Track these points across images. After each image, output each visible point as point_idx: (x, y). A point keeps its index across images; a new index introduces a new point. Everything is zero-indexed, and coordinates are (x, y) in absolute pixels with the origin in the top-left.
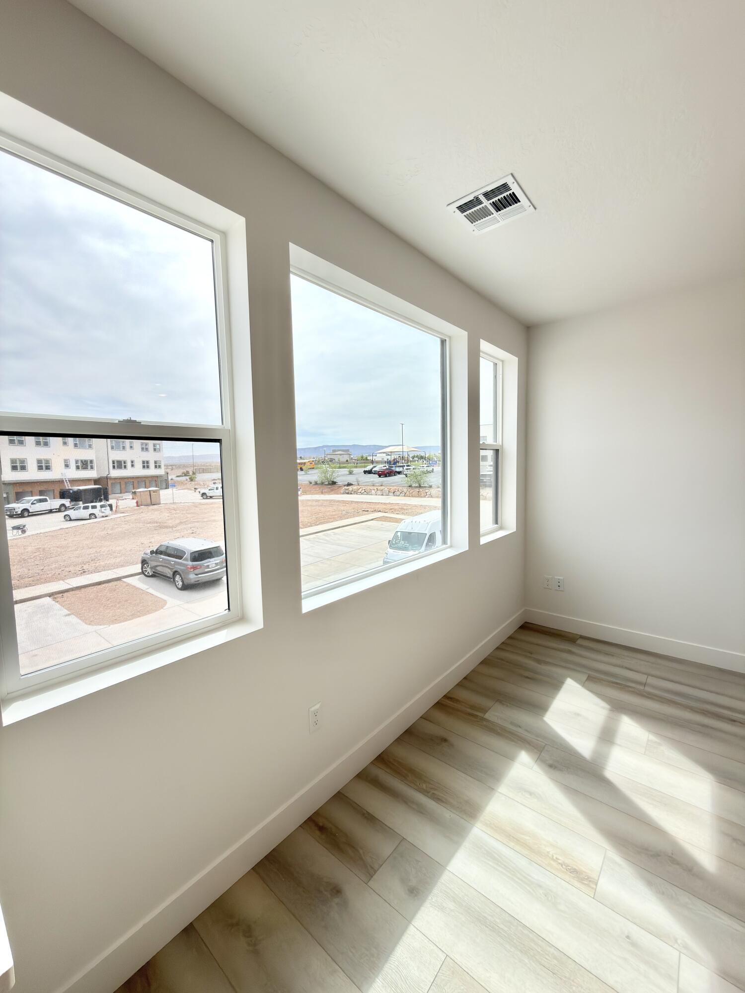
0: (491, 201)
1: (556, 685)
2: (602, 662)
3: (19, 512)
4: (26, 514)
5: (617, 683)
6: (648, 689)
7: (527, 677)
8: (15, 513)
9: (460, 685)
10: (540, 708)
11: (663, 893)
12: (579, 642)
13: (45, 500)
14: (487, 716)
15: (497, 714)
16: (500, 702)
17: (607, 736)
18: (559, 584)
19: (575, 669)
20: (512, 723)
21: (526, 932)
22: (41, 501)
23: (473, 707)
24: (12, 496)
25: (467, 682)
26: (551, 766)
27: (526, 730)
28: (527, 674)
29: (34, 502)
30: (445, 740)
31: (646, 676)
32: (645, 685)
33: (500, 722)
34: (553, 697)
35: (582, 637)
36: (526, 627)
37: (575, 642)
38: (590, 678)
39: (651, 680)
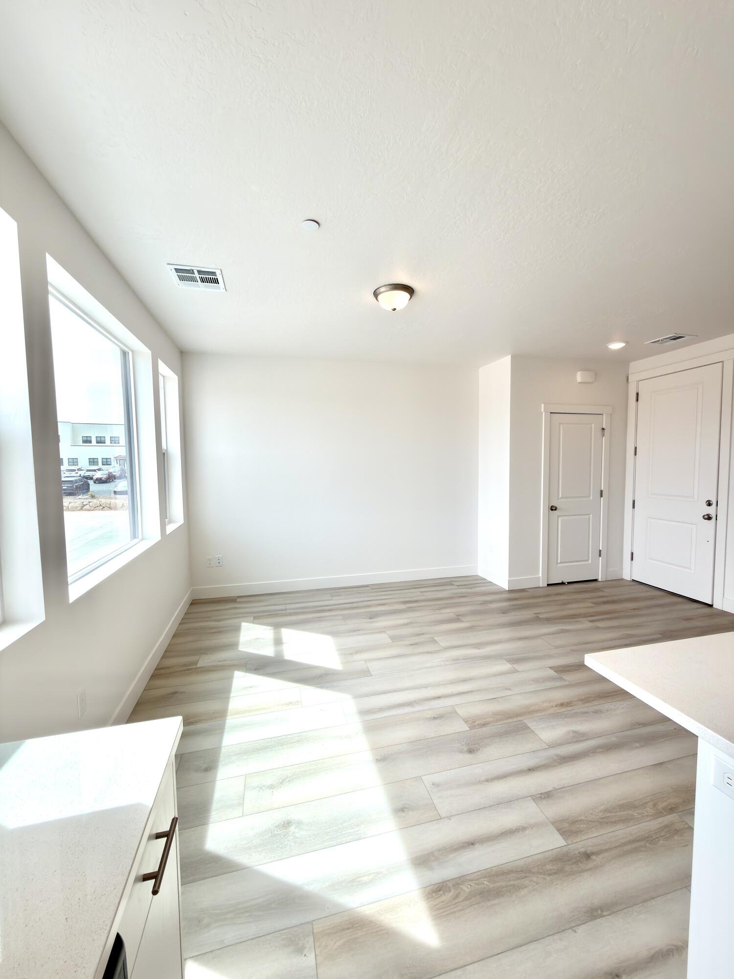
0: (201, 276)
1: (238, 629)
2: (257, 607)
5: (271, 615)
6: (288, 611)
7: (215, 633)
9: (164, 657)
10: (234, 645)
11: (327, 688)
12: (238, 600)
14: (199, 665)
15: (205, 661)
16: (204, 653)
17: (278, 642)
18: (219, 561)
19: (244, 616)
20: (219, 661)
21: (279, 738)
23: (185, 665)
25: (169, 652)
26: (255, 670)
27: (231, 660)
28: (213, 630)
30: (176, 693)
31: (284, 605)
32: (286, 610)
33: (210, 664)
34: (239, 636)
35: (239, 597)
36: (194, 603)
37: (236, 601)
38: (255, 618)
39: (288, 606)
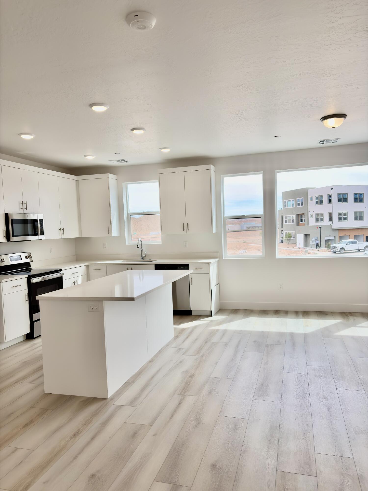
3: (339, 250)
4: (343, 251)
8: (336, 251)
13: (355, 242)
22: (352, 243)
24: (338, 239)
29: (348, 243)
